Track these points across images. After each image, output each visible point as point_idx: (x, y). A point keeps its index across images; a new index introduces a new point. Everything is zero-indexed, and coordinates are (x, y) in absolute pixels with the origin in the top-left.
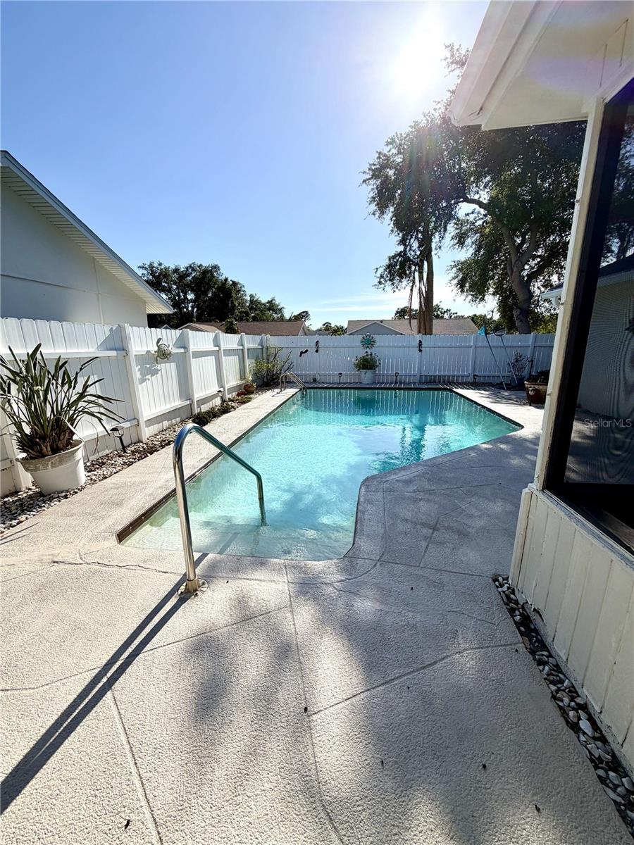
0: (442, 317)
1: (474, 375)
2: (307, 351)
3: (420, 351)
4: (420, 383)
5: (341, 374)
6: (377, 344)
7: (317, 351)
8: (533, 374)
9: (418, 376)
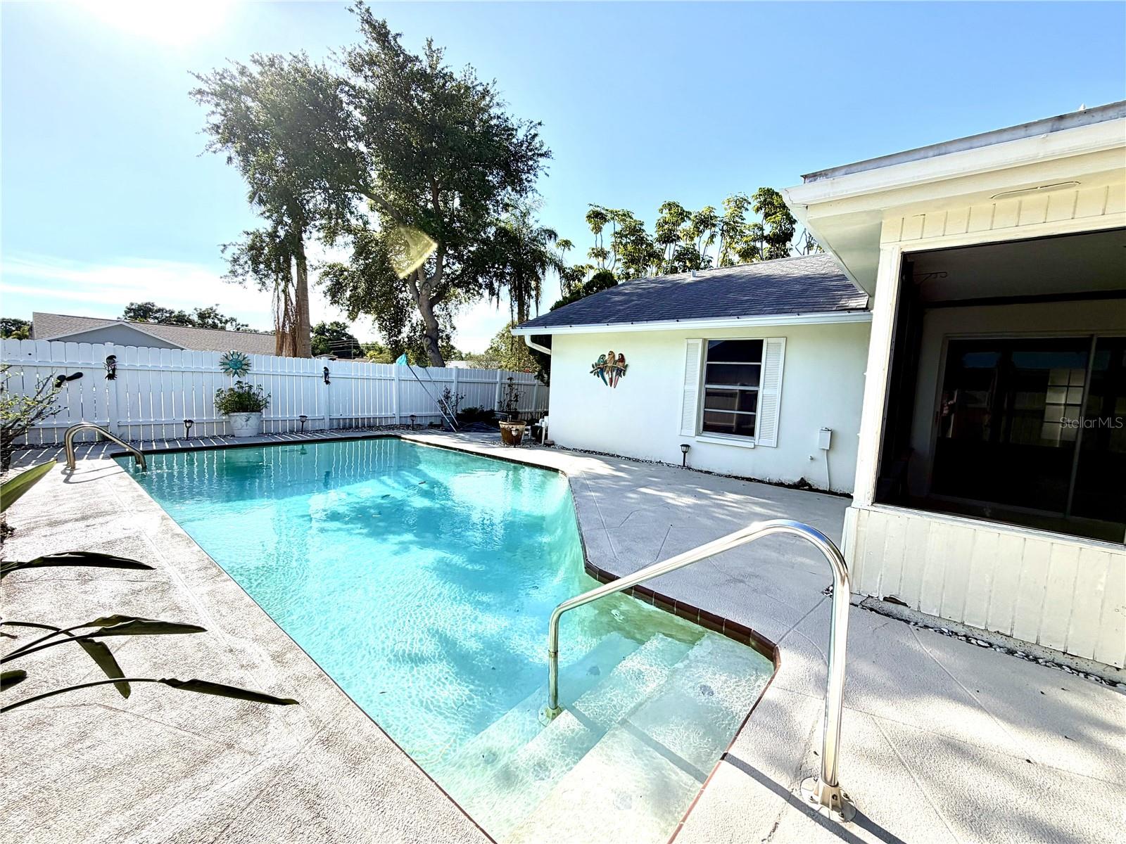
0: (223, 329)
1: (400, 417)
2: (79, 375)
3: (327, 382)
4: (331, 429)
5: (191, 422)
6: (254, 369)
7: (111, 377)
8: (459, 412)
9: (327, 420)
